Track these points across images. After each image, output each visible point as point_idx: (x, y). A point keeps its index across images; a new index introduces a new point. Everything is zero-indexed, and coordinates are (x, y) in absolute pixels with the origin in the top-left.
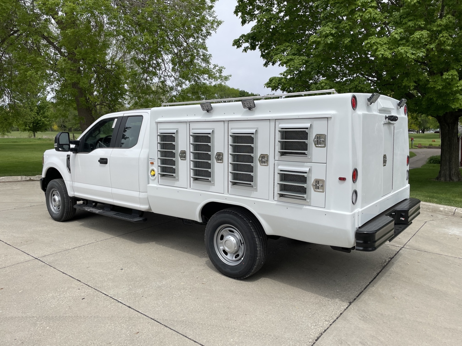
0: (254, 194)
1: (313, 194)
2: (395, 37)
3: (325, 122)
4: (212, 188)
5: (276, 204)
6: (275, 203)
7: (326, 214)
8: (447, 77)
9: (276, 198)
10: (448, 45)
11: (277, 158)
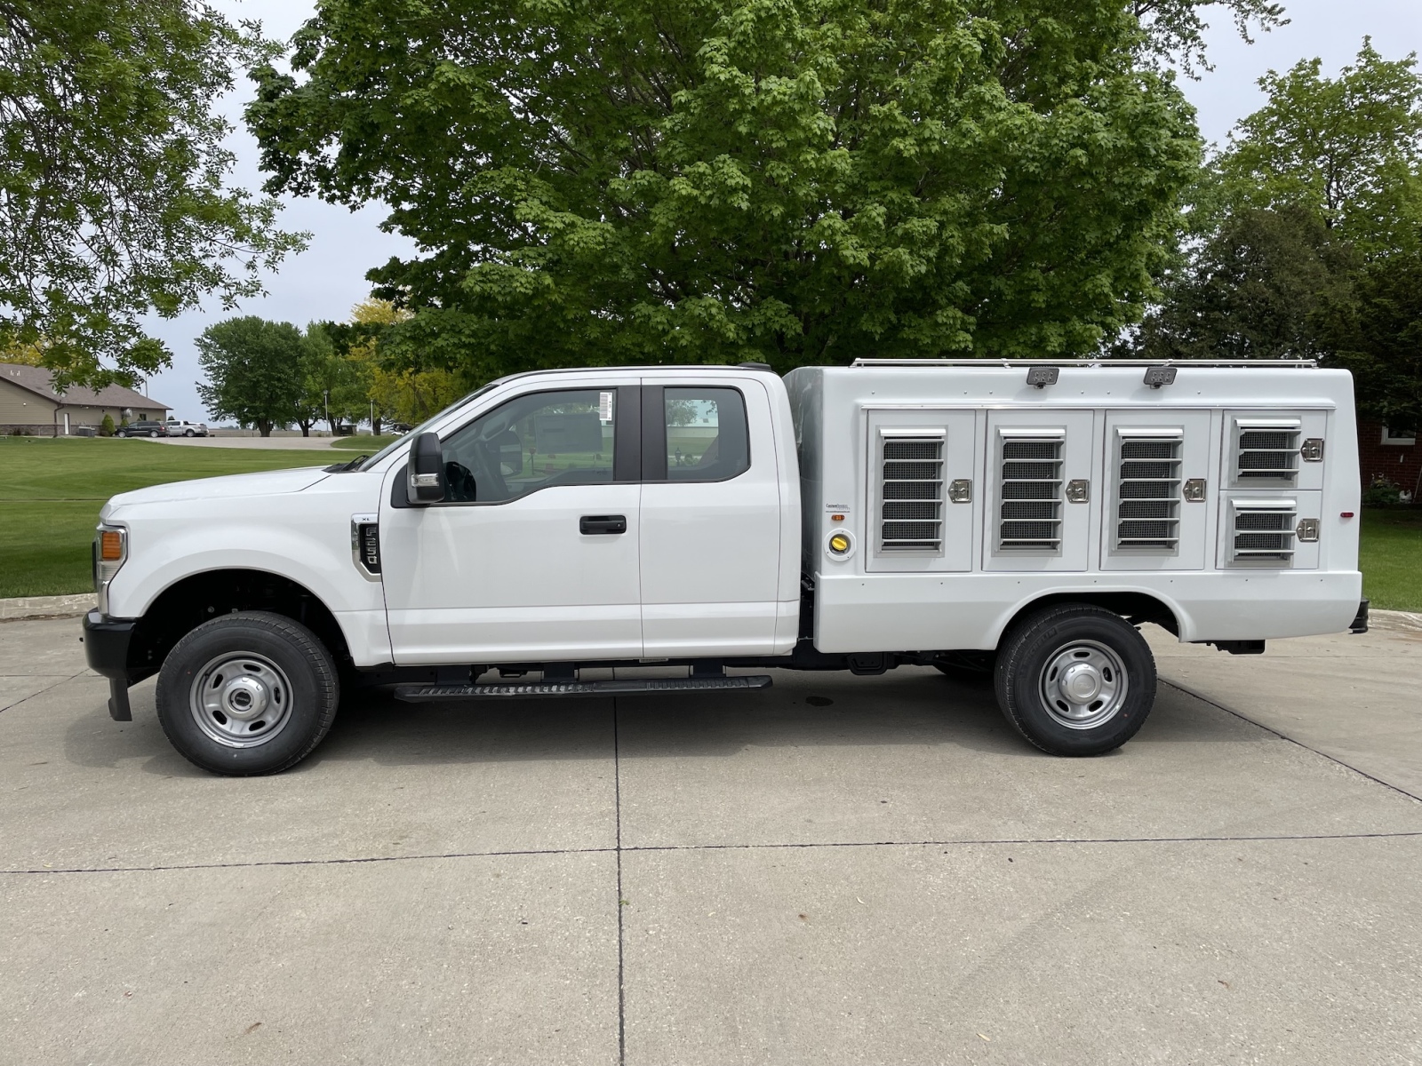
0: (1170, 561)
1: (1298, 548)
2: (878, 223)
3: (1321, 417)
4: (1054, 562)
5: (1224, 576)
6: (1220, 573)
7: (1322, 579)
8: (945, 320)
9: (1221, 564)
10: (957, 256)
11: (1225, 485)
